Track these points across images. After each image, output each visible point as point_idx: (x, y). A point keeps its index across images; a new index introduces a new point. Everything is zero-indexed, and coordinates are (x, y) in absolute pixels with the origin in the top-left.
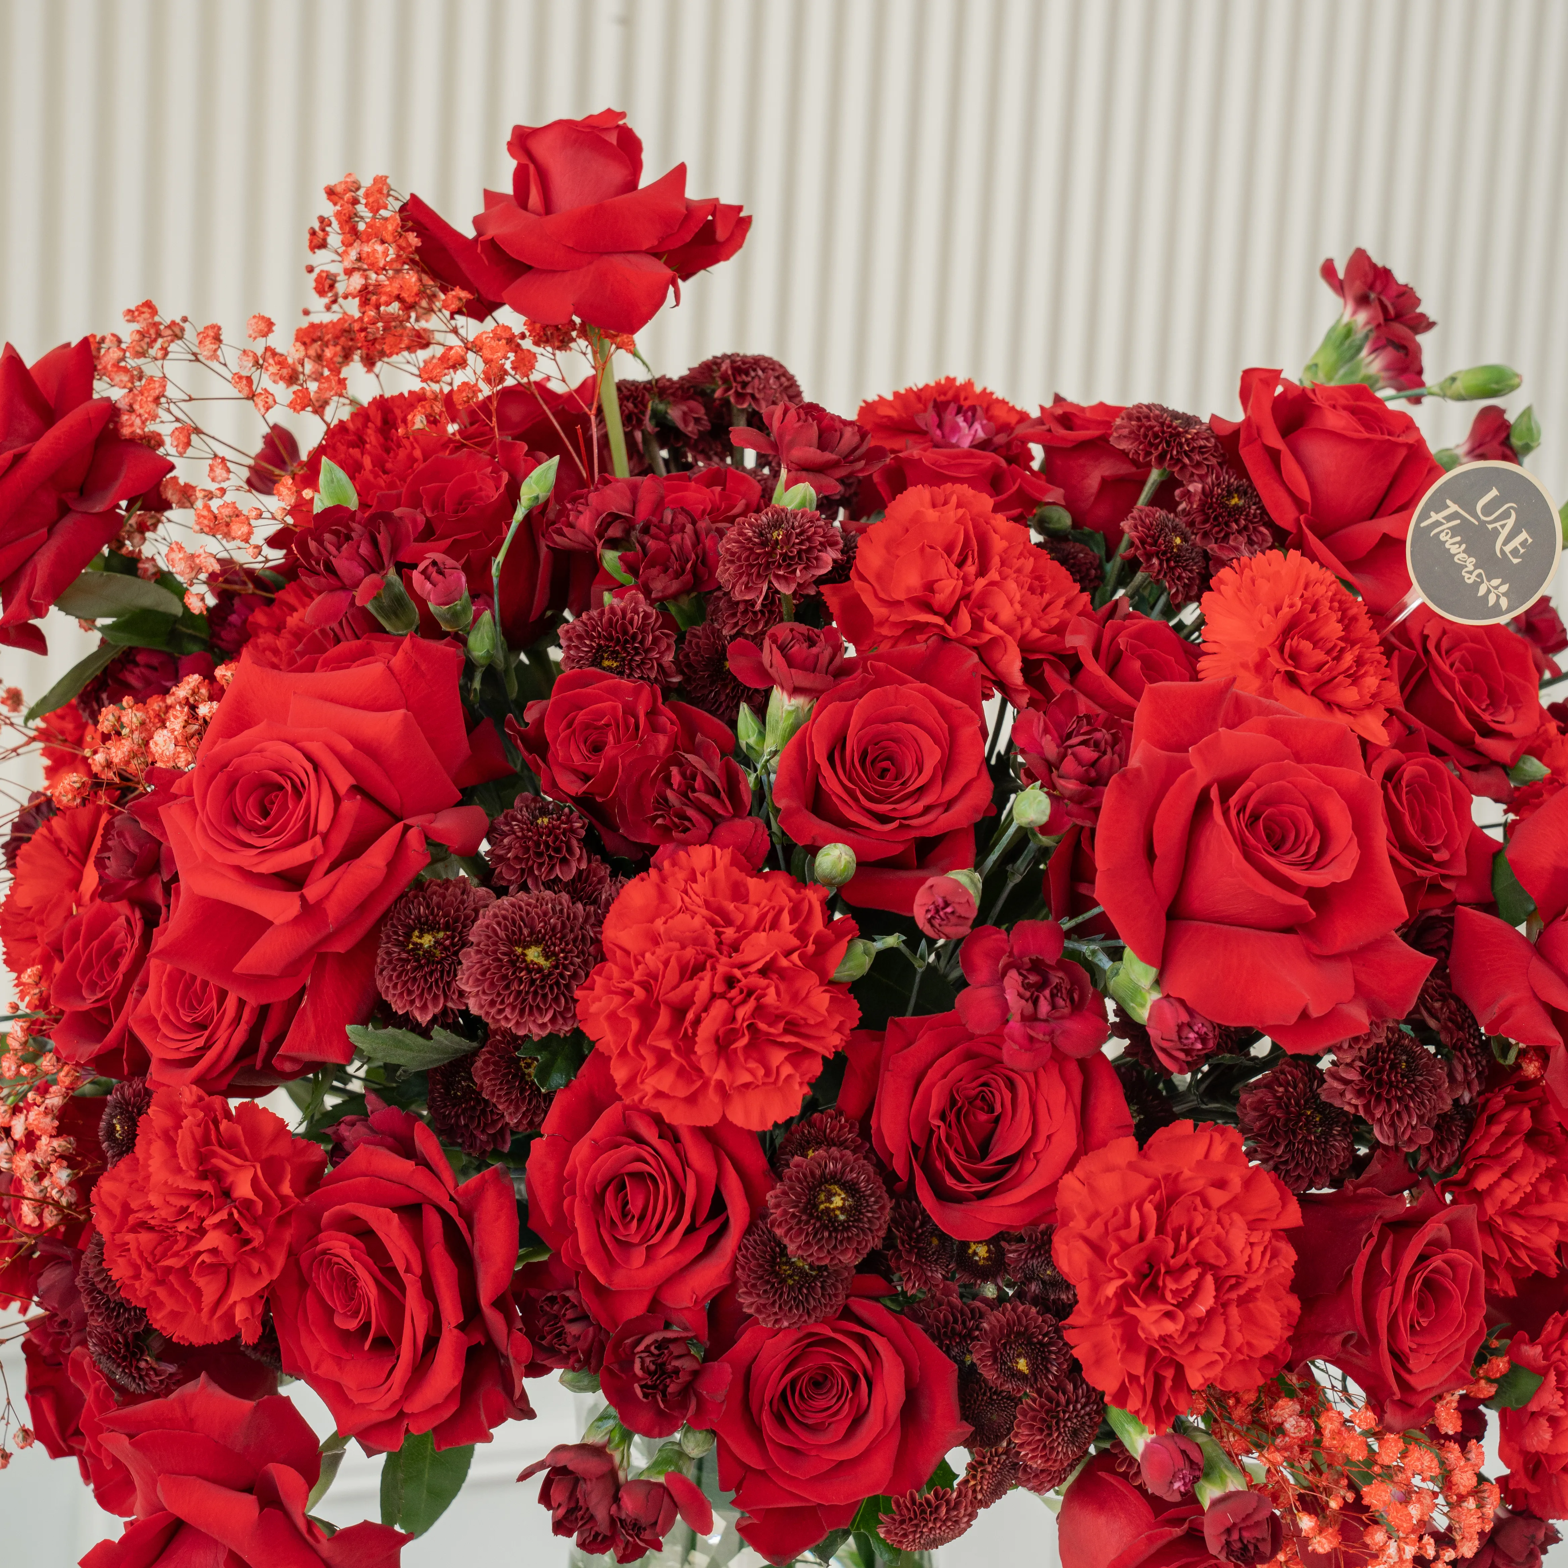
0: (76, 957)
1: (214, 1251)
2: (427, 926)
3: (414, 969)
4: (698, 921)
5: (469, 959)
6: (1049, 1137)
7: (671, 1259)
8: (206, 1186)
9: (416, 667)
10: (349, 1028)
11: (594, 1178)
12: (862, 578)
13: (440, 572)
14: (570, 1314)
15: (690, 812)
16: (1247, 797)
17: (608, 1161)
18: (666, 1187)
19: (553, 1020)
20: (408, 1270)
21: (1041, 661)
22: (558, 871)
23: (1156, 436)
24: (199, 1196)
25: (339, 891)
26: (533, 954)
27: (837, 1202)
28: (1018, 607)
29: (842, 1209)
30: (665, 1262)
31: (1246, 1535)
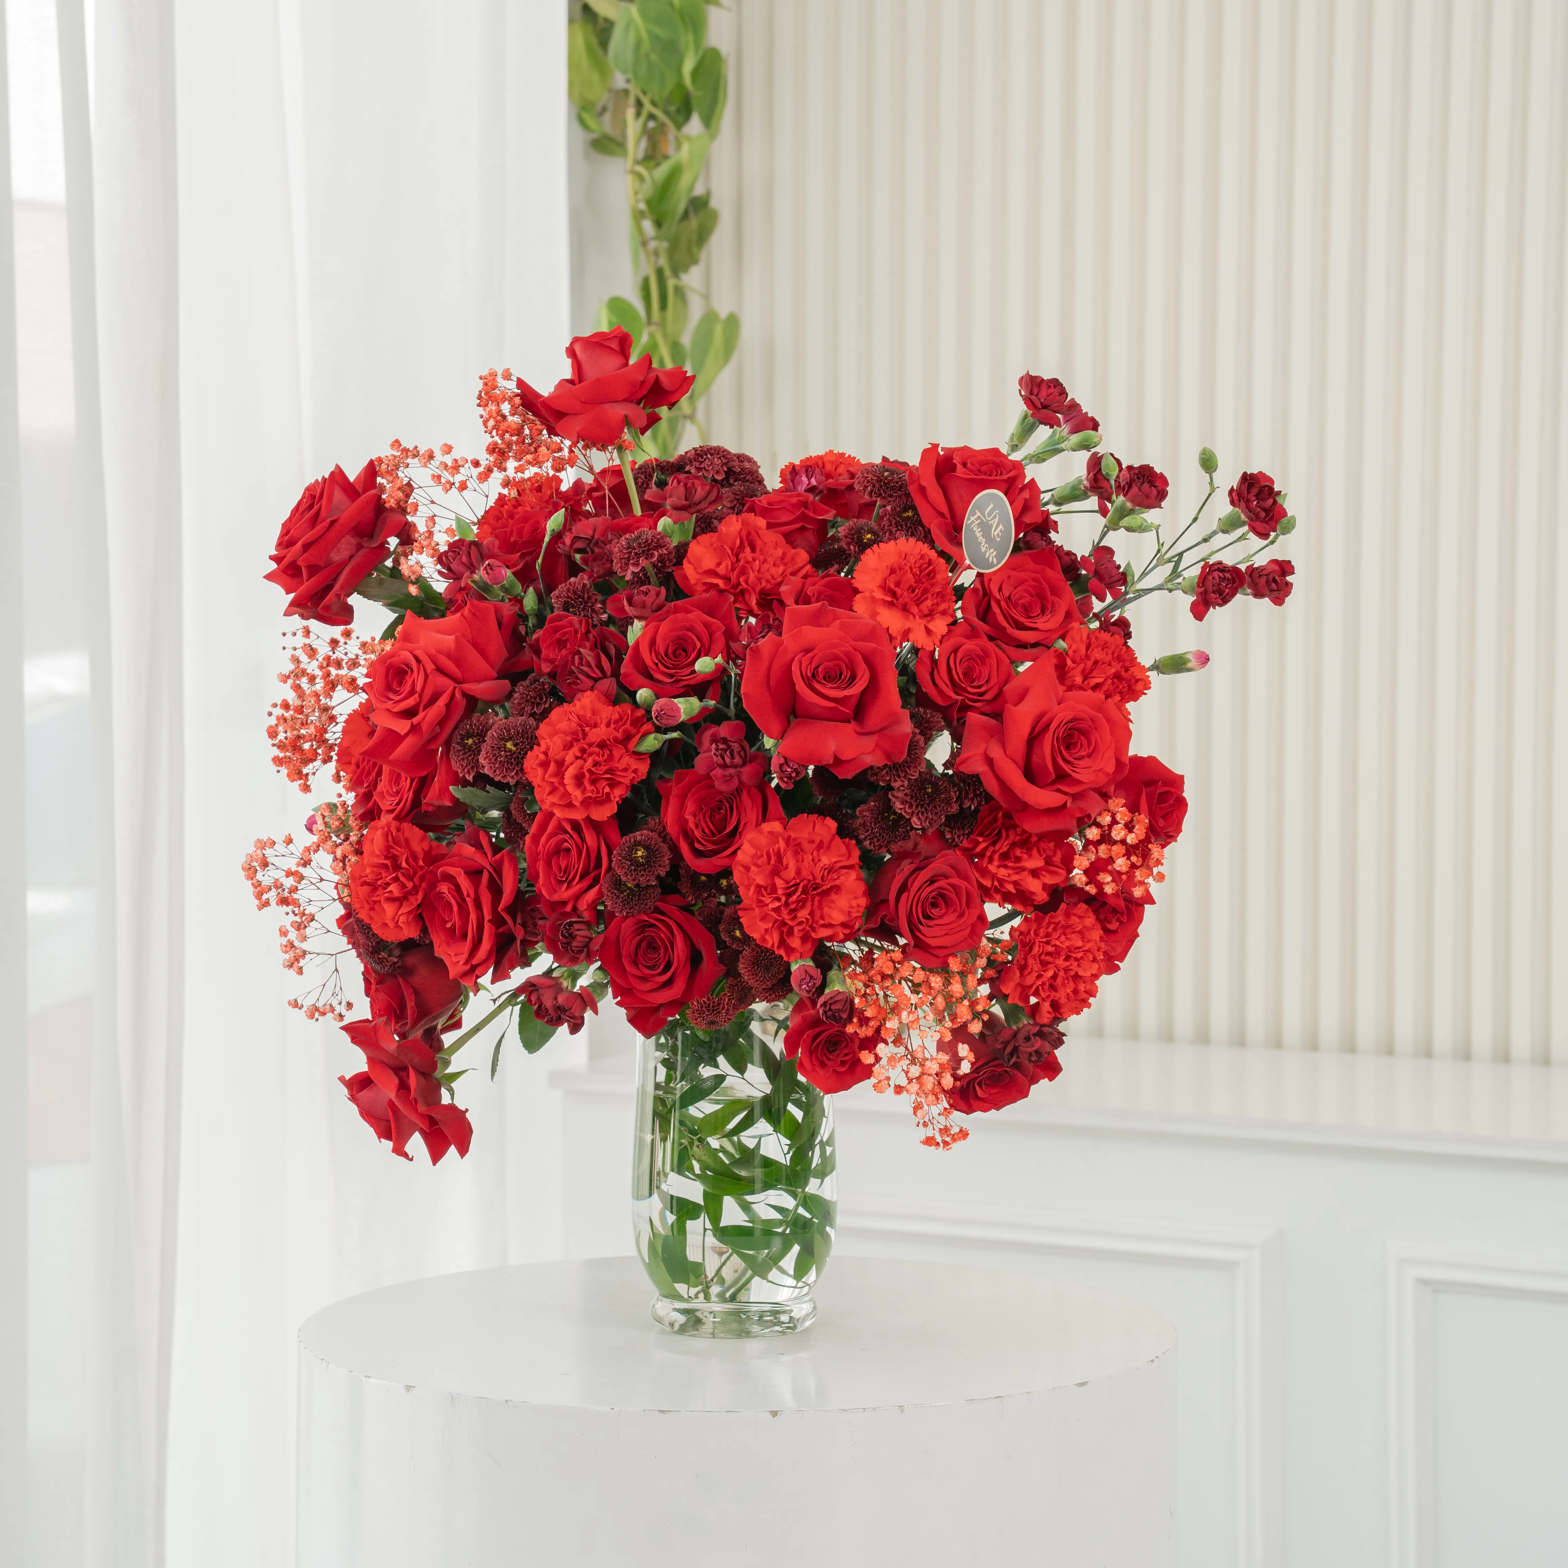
0: (364, 769)
1: (391, 892)
2: (469, 735)
3: (464, 754)
4: (573, 725)
5: (485, 748)
6: (745, 824)
7: (578, 887)
8: (388, 862)
9: (474, 614)
10: (451, 788)
11: (548, 851)
12: (689, 562)
13: (491, 569)
14: (539, 916)
15: (580, 676)
16: (813, 658)
17: (553, 841)
18: (574, 852)
19: (517, 774)
20: (468, 896)
21: (772, 600)
22: (535, 709)
23: (868, 482)
24: (385, 866)
25: (427, 719)
26: (509, 745)
27: (640, 853)
28: (756, 573)
29: (642, 857)
30: (576, 888)
31: (833, 1007)
